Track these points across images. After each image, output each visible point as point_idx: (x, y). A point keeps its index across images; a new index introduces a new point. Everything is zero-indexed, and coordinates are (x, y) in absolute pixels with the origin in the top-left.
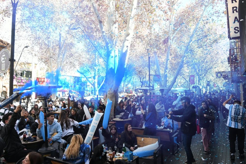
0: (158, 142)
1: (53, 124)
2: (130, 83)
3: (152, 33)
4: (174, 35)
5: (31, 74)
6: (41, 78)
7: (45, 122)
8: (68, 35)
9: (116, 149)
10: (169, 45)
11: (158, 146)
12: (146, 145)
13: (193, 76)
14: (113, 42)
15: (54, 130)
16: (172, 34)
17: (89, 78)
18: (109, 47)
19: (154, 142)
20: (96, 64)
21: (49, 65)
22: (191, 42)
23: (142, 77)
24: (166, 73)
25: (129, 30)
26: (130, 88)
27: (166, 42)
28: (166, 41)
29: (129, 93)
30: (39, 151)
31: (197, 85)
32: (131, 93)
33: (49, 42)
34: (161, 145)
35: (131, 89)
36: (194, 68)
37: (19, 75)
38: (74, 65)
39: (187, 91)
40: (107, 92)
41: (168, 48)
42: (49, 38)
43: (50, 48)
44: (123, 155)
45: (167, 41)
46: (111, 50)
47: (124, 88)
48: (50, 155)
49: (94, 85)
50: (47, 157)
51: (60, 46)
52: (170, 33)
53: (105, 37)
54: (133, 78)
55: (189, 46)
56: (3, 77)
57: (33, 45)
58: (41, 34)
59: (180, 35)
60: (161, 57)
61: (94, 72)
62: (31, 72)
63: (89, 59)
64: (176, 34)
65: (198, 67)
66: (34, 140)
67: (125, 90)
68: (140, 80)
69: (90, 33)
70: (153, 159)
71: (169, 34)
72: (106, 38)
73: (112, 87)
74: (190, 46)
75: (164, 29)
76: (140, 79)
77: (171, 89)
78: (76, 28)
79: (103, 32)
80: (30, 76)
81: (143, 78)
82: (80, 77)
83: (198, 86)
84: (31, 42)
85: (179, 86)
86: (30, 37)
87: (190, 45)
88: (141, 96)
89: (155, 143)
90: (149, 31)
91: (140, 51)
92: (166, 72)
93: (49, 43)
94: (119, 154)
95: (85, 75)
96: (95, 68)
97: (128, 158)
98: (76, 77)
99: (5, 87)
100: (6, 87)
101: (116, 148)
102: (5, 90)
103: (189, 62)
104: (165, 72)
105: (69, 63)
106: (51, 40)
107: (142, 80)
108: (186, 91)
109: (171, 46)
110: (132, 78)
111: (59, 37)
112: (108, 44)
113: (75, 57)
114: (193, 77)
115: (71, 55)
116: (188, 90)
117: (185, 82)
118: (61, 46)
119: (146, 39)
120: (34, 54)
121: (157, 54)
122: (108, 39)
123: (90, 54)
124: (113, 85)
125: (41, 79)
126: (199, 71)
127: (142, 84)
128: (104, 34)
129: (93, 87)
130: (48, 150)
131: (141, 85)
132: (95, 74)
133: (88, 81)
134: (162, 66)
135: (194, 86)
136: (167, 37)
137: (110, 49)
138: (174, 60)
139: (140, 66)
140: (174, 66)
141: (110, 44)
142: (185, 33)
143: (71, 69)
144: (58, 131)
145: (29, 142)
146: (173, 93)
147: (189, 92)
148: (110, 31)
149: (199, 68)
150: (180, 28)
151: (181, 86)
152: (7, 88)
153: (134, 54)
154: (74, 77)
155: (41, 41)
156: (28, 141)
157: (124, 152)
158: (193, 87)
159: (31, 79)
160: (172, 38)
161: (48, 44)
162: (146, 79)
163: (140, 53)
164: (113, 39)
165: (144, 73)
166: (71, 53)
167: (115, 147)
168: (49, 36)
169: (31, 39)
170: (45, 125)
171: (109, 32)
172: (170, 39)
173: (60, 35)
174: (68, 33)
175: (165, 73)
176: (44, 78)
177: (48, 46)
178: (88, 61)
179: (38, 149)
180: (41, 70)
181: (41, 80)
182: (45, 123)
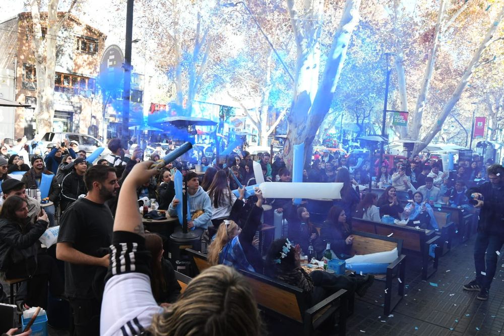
0: (398, 249)
1: (197, 194)
2: (334, 127)
3: (398, 16)
4: (450, 23)
5: (142, 95)
6: (160, 105)
7: (184, 187)
8: (214, 18)
9: (310, 252)
10: (435, 45)
11: (398, 257)
12: (370, 253)
13: (483, 120)
14: (312, 35)
15: (199, 206)
16: (444, 20)
17: (249, 110)
18: (304, 47)
19: (389, 248)
20: (267, 82)
21: (175, 79)
22: (491, 41)
23: (362, 115)
24: (420, 110)
25: (351, 8)
26: (334, 135)
27: (428, 37)
28: (430, 36)
29: (331, 147)
30: (171, 237)
31: (489, 140)
32: (335, 147)
33: (176, 31)
34: (403, 257)
35: (335, 139)
36: (486, 100)
37: (119, 96)
38: (222, 82)
39: (465, 152)
40: (291, 140)
41: (432, 52)
42: (176, 24)
43: (178, 44)
44: (325, 264)
45: (433, 36)
46: (307, 53)
47: (321, 136)
48: (191, 246)
49: (259, 124)
50: (187, 249)
51: (197, 41)
52: (441, 18)
53: (296, 24)
54: (343, 115)
55: (484, 50)
56: (92, 99)
57: (146, 38)
58: (162, 15)
59: (463, 23)
60: (410, 73)
61: (260, 99)
62: (141, 92)
63: (252, 71)
64: (455, 21)
65: (497, 100)
66: (162, 217)
67: (321, 141)
68: (355, 122)
69: (261, 14)
70: (385, 279)
71: (439, 19)
72: (299, 26)
73: (302, 131)
74: (486, 50)
75: (428, 9)
76: (358, 120)
77: (428, 146)
78: (235, 3)
79: (293, 13)
80: (139, 100)
81: (364, 118)
82: (232, 107)
83: (490, 144)
84: (143, 32)
85: (443, 139)
86: (140, 21)
87: (485, 47)
88: (358, 154)
89: (391, 250)
90: (391, 12)
91: (363, 57)
92: (421, 106)
93: (177, 35)
94: (317, 261)
95: (242, 104)
96: (264, 89)
97: (336, 272)
98: (223, 106)
99: (94, 117)
100: (97, 118)
101: (312, 251)
102: (95, 124)
103: (475, 88)
104: (419, 105)
105: (212, 76)
106: (180, 28)
107: (360, 122)
108: (463, 152)
109: (439, 49)
110: (340, 114)
111: (196, 22)
112: (302, 41)
113: (225, 66)
114: (482, 123)
115: (218, 61)
116: (467, 150)
117: (459, 133)
118: (200, 41)
119: (383, 29)
120: (147, 57)
121: (404, 65)
122: (303, 27)
123: (255, 60)
124: (304, 128)
125: (159, 107)
126: (497, 109)
127: (359, 130)
128: (296, 18)
129: (256, 129)
130: (188, 238)
131: (356, 133)
132: (262, 101)
133: (247, 117)
134: (409, 92)
135: (480, 142)
136: (431, 28)
137: (305, 51)
138: (441, 80)
139: (360, 91)
140: (440, 94)
141: (305, 40)
142: (476, 18)
143: (216, 90)
144: (204, 208)
145: (153, 221)
146: (429, 154)
147: (469, 154)
148: (308, 11)
149: (499, 103)
150: (466, 6)
151: (448, 140)
152: (98, 120)
153: (351, 62)
154: (221, 106)
155: (160, 29)
156: (151, 218)
157: (328, 260)
158: (479, 145)
159: (141, 106)
160: (444, 29)
161: (175, 36)
162: (369, 119)
163: (364, 61)
164: (315, 27)
165: (366, 105)
166: (219, 57)
167: (310, 248)
168: (176, 20)
169: (143, 24)
170: (183, 193)
171: (306, 14)
172: (440, 33)
173: (199, 16)
174: (215, 14)
175: (418, 109)
176: (165, 105)
177: (175, 40)
178: (249, 74)
179: (171, 234)
180: (159, 88)
181: (159, 109)
182: (183, 189)
